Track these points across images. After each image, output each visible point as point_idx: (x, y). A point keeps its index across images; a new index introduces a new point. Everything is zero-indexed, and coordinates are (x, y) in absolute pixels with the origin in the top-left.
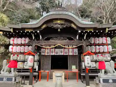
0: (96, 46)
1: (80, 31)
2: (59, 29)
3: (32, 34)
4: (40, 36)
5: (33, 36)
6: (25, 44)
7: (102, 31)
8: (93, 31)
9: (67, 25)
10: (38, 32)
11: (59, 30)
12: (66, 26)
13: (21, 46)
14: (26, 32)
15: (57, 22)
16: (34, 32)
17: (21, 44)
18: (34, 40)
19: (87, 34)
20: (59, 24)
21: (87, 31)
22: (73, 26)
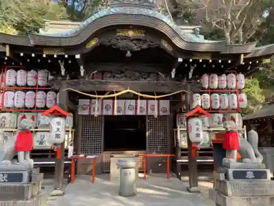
0: (212, 93)
1: (180, 60)
2: (129, 52)
3: (60, 61)
4: (82, 67)
5: (62, 67)
6: (35, 86)
7: (230, 62)
8: (210, 61)
9: (152, 42)
10: (78, 56)
11: (129, 54)
12: (149, 45)
13: (25, 91)
14: (44, 56)
15: (126, 34)
16: (66, 56)
17: (27, 86)
18: (64, 78)
19: (195, 66)
20: (132, 40)
21: (199, 60)
22: (165, 45)
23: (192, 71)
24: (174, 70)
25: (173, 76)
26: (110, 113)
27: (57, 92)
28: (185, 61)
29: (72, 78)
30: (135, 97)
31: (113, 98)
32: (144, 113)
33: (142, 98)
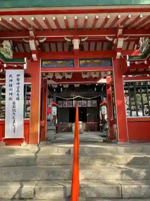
18: (55, 92)
26: (71, 106)
27: (53, 97)
29: (57, 92)
30: (81, 99)
31: (73, 100)
32: (86, 106)
33: (84, 99)
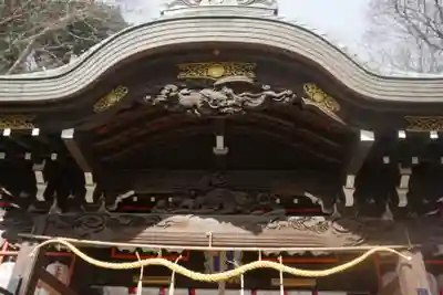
23: (405, 181)
24: (350, 180)
25: (350, 201)
28: (385, 141)
